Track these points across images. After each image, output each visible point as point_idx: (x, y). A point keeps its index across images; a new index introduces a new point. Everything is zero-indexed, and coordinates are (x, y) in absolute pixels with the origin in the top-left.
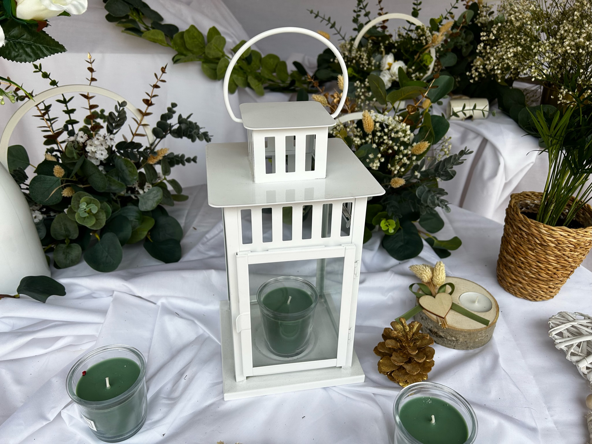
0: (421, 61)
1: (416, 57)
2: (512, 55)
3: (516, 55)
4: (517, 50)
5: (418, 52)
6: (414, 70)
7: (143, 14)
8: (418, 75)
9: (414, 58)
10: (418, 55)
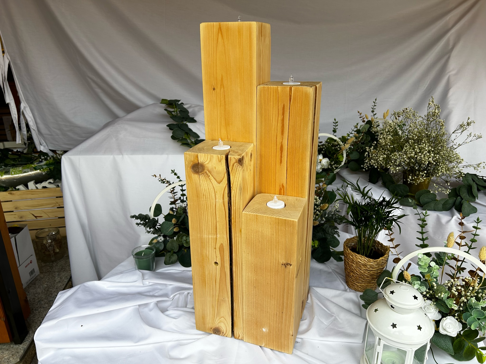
0: (338, 158)
1: (335, 156)
2: (382, 159)
3: (384, 158)
4: (384, 156)
5: (336, 153)
6: (334, 163)
7: (190, 135)
8: (336, 166)
9: (334, 156)
10: (336, 155)
